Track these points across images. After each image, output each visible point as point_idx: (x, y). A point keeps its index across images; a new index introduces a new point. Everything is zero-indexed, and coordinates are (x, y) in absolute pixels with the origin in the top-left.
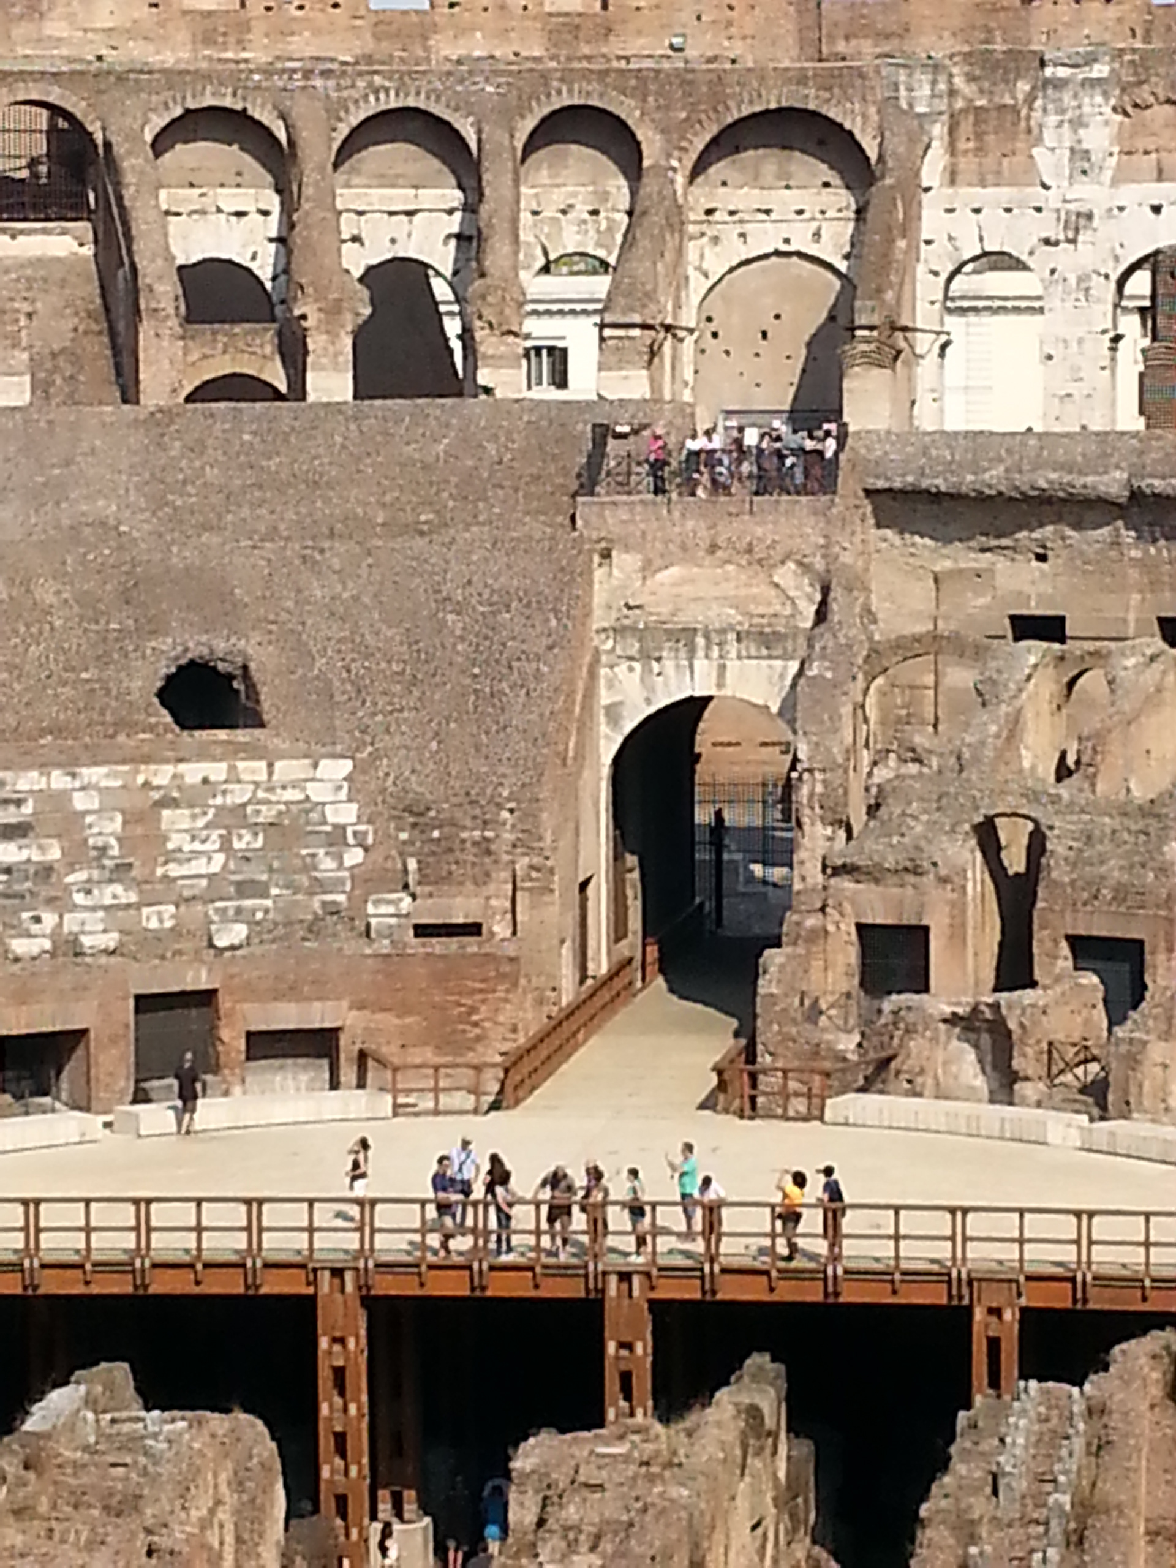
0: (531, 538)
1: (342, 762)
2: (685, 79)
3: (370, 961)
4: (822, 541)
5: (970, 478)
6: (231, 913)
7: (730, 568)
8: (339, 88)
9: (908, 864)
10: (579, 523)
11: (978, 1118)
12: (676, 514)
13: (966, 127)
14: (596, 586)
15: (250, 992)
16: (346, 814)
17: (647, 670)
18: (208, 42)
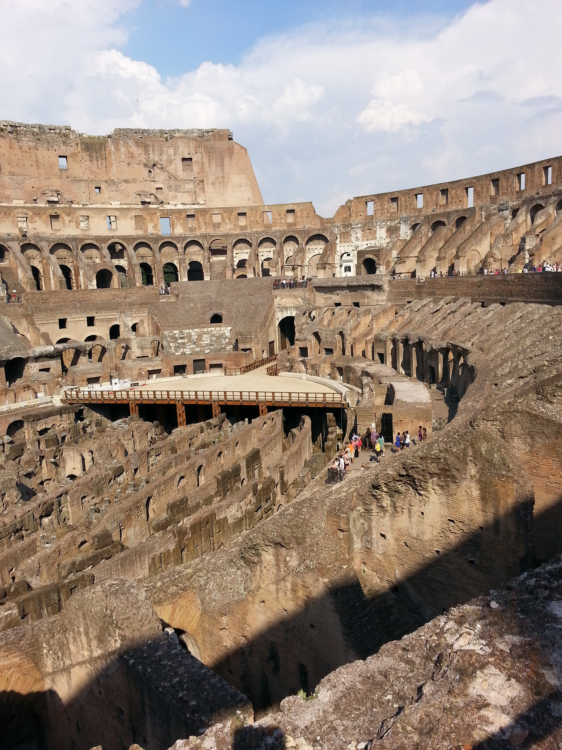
2: (304, 231)
4: (304, 294)
5: (327, 284)
7: (292, 298)
10: (272, 293)
13: (342, 235)
14: (275, 302)
15: (210, 359)
16: (228, 335)
17: (282, 313)
18: (242, 230)
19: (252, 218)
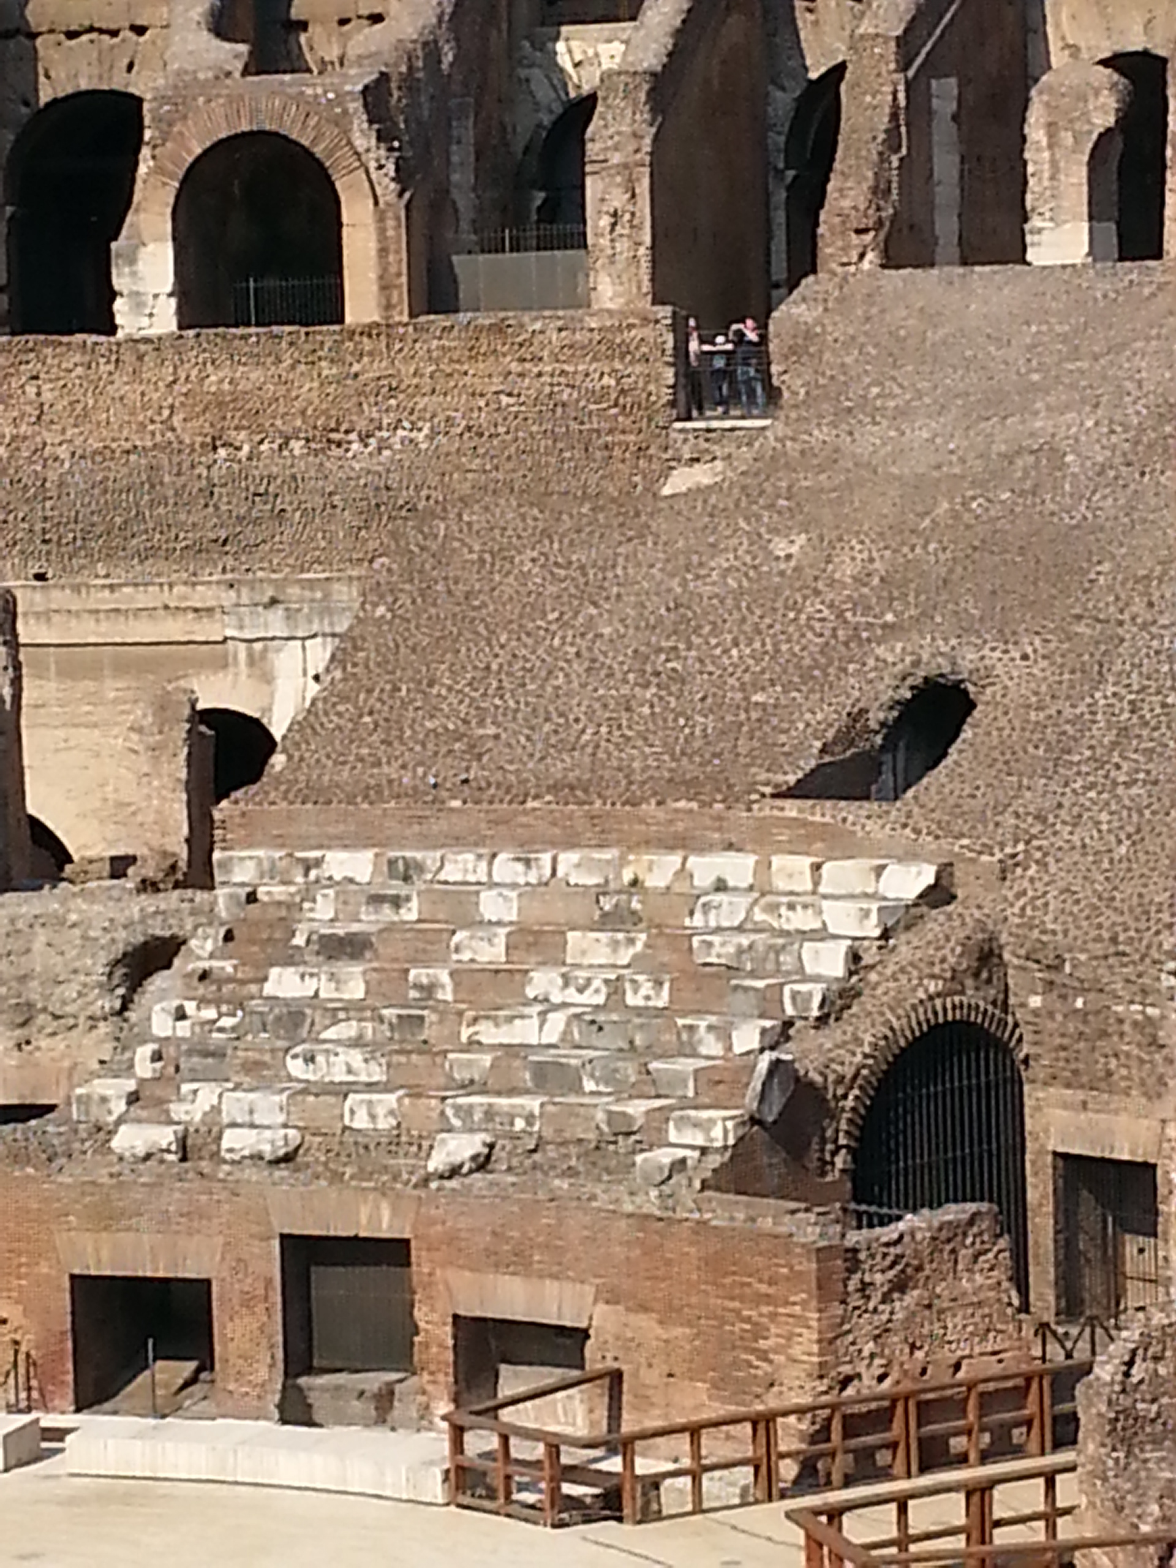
6: (477, 1116)
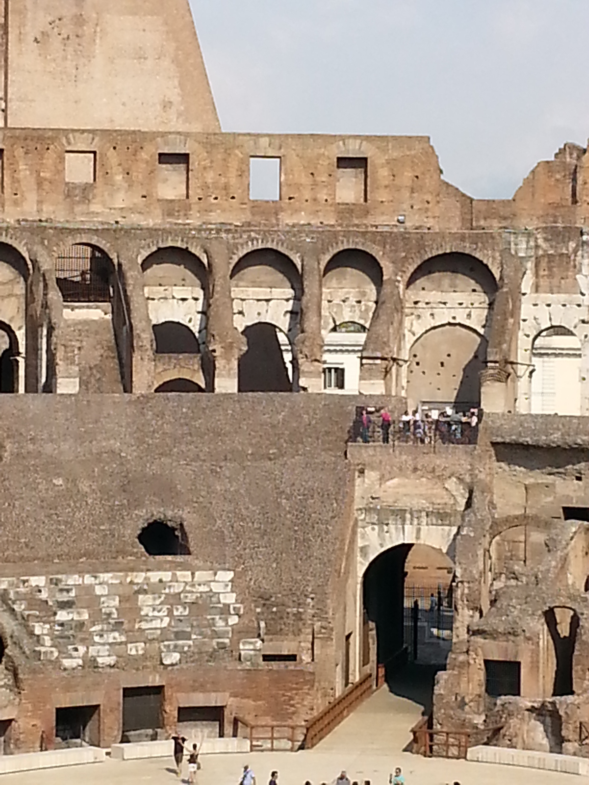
0: (325, 463)
1: (228, 572)
2: (405, 237)
3: (241, 673)
4: (469, 467)
5: (544, 438)
6: (172, 647)
7: (424, 479)
8: (234, 238)
9: (511, 631)
10: (349, 456)
11: (544, 760)
12: (397, 452)
13: (544, 264)
14: (356, 488)
15: (180, 687)
16: (230, 599)
17: (381, 530)
18: (170, 215)
19: (210, 177)
